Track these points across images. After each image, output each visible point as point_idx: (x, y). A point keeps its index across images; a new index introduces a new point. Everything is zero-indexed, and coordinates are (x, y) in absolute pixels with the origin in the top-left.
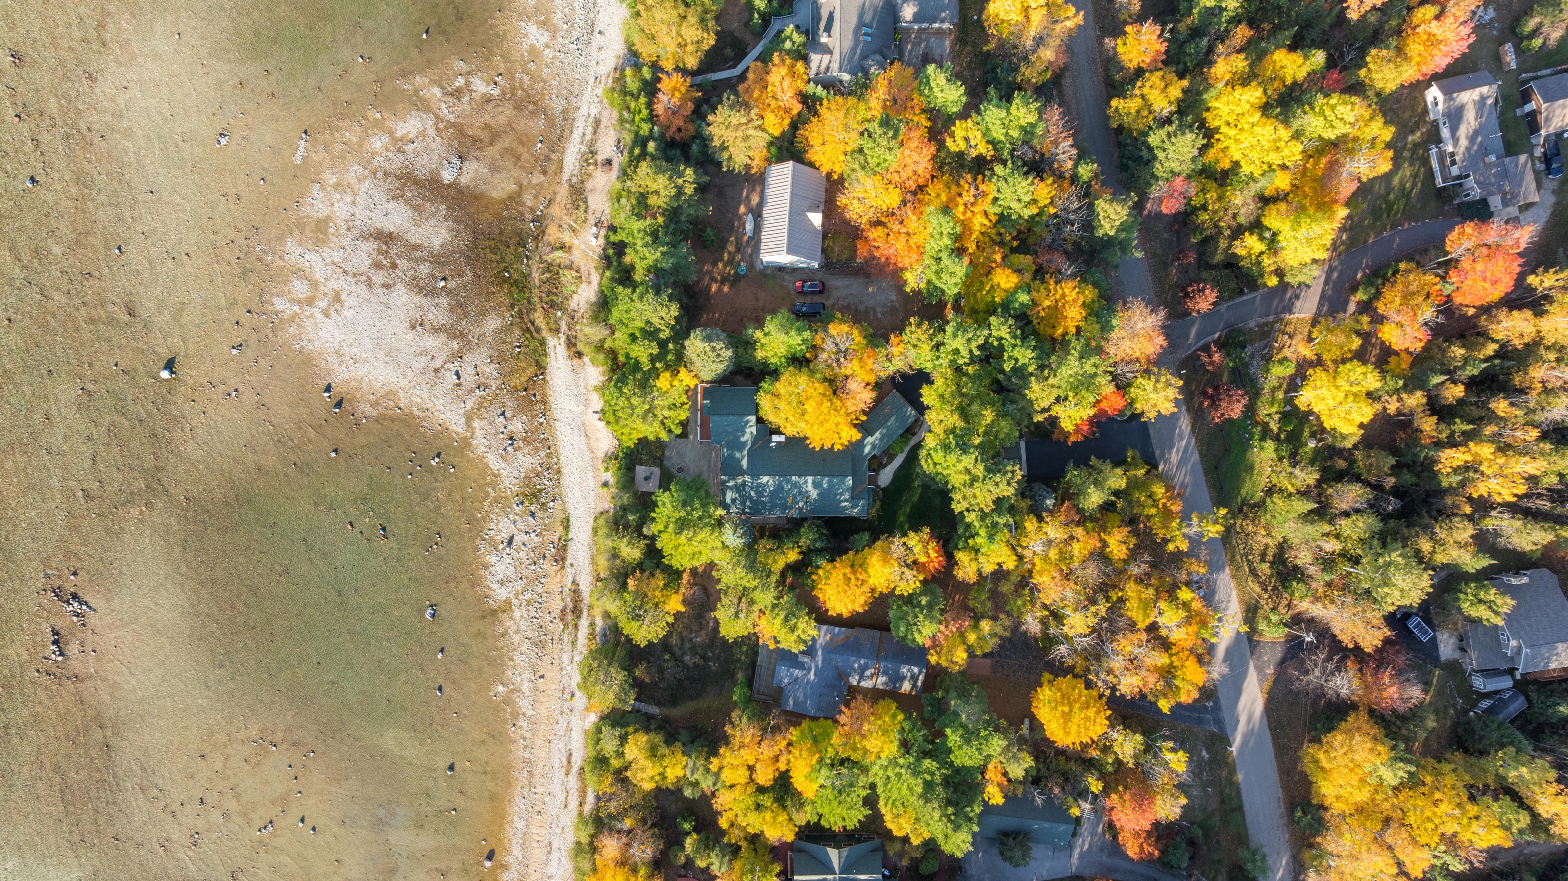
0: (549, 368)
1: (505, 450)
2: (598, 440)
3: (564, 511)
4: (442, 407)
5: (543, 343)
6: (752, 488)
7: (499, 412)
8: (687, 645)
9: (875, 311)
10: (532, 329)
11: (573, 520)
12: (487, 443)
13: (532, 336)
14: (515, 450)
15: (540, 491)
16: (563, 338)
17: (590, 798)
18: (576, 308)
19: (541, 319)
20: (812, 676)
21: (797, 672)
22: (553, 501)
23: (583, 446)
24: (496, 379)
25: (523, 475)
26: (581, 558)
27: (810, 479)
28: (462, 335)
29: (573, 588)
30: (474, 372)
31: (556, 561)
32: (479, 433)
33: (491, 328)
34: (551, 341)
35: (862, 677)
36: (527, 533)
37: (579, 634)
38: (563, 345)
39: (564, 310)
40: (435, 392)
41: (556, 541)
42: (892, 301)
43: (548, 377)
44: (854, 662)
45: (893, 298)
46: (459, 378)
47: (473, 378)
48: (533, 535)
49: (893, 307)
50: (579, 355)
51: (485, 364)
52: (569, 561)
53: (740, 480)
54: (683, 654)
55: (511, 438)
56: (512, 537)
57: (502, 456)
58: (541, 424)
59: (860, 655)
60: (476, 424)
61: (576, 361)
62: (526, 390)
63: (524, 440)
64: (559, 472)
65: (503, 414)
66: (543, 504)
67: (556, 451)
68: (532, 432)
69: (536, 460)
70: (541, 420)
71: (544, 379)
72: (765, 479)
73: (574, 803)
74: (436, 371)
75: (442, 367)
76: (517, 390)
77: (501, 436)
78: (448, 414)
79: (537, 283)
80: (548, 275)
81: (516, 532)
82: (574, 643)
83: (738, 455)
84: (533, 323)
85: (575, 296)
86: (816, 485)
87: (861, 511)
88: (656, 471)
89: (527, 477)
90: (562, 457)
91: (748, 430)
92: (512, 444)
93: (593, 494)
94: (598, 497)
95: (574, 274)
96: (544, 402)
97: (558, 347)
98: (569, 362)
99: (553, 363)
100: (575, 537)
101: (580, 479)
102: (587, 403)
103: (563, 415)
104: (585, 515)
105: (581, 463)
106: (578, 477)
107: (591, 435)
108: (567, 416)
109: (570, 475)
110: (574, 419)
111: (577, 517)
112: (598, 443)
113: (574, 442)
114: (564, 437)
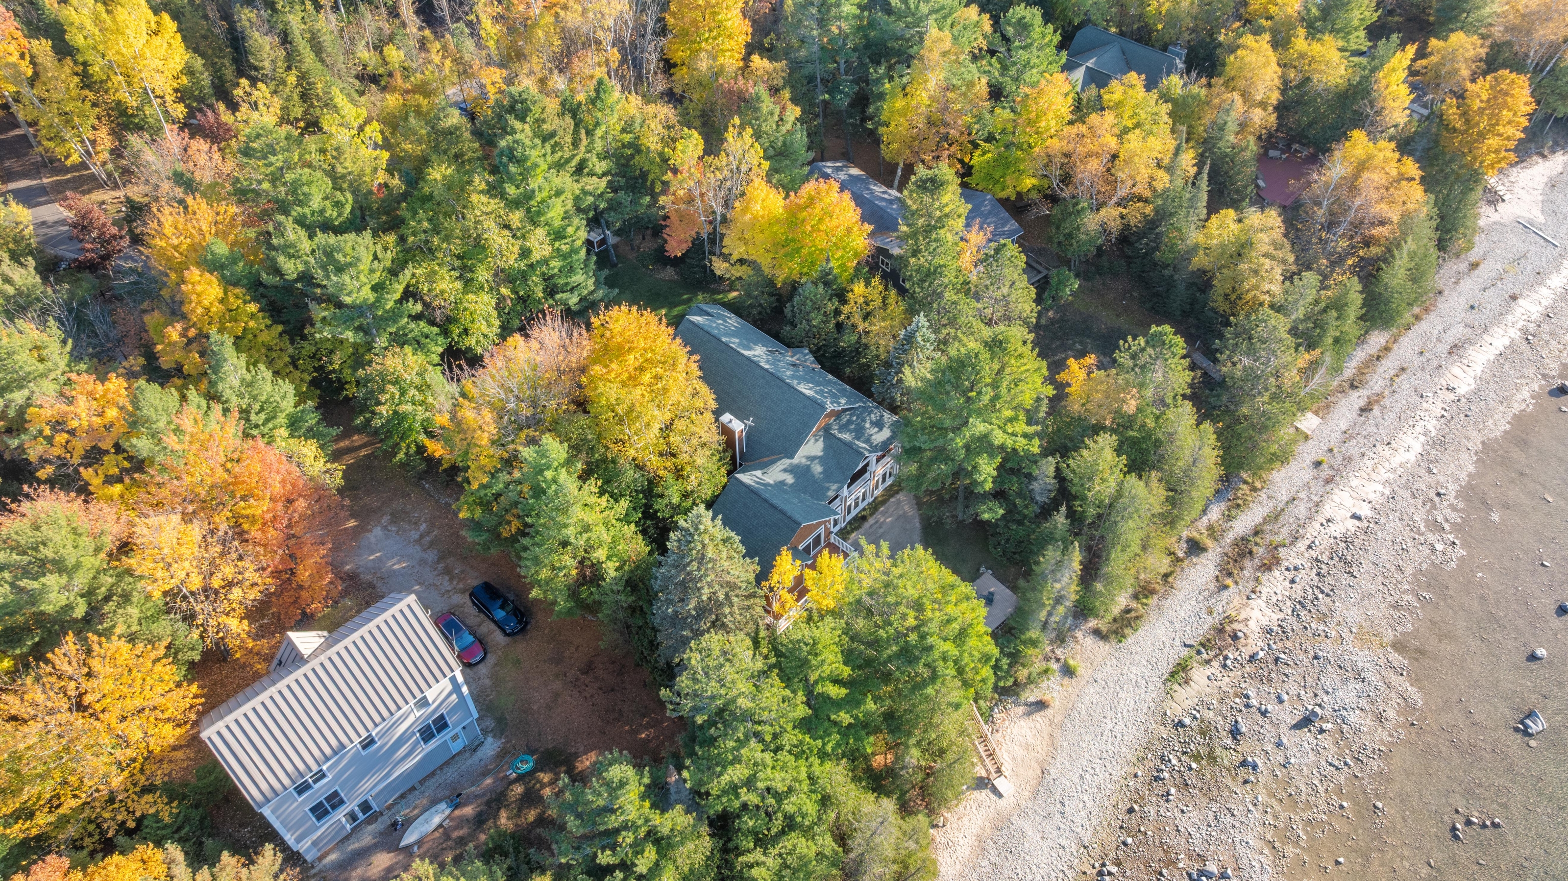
1: (1223, 874)
2: (1027, 747)
3: (1169, 694)
9: (422, 536)
11: (1165, 669)
14: (1202, 858)
15: (1196, 756)
17: (1360, 355)
22: (1182, 723)
25: (1215, 805)
26: (1187, 606)
29: (1229, 581)
31: (1235, 637)
36: (1264, 714)
37: (1258, 519)
41: (1215, 663)
42: (385, 528)
45: (378, 531)
48: (1254, 702)
49: (393, 522)
52: (1210, 621)
53: (846, 437)
56: (1298, 726)
57: (1236, 868)
58: (1118, 863)
63: (1172, 863)
64: (1140, 758)
66: (1203, 731)
67: (1121, 795)
68: (1146, 862)
69: (1171, 811)
70: (1112, 867)
73: (1389, 365)
81: (1284, 728)
82: (1275, 517)
83: (817, 469)
89: (1208, 796)
90: (1118, 776)
92: (1202, 872)
93: (1101, 675)
94: (1094, 664)
100: (1177, 643)
101: (1109, 714)
102: (1001, 824)
103: (1064, 842)
104: (1137, 657)
105: (1087, 738)
106: (1108, 721)
107: (1034, 764)
108: (1056, 833)
109: (1119, 735)
110: (1048, 816)
111: (1153, 665)
112: (1031, 740)
113: (1076, 779)
114: (1089, 804)
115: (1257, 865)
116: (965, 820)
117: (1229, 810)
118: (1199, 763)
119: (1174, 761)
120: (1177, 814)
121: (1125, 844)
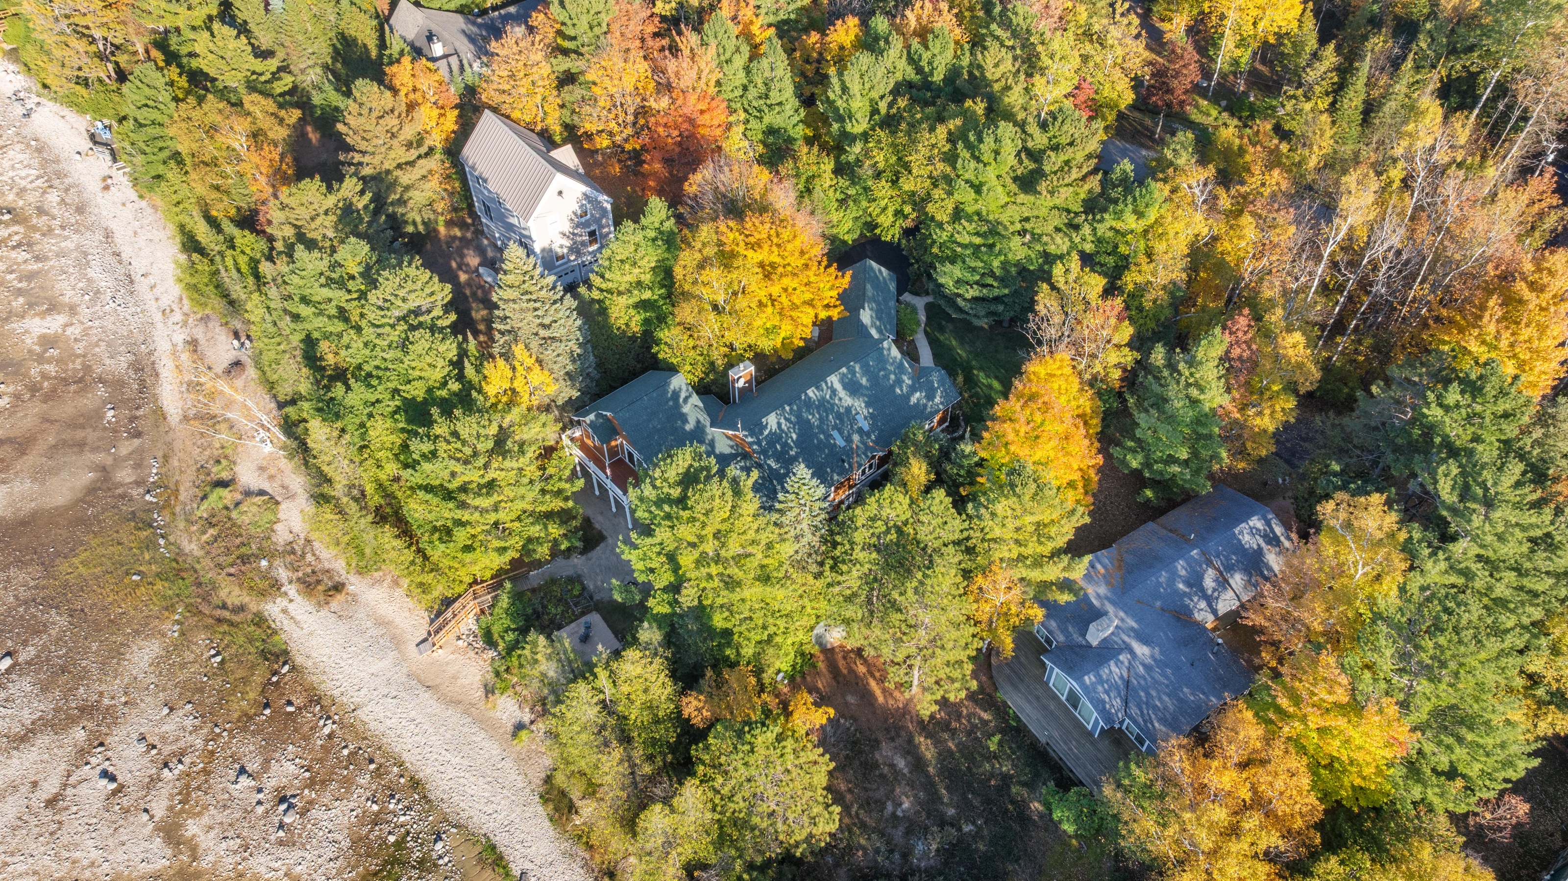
0: (293, 648)
1: (281, 826)
2: (455, 677)
3: (468, 835)
4: (95, 854)
5: (260, 620)
6: (764, 452)
7: (232, 774)
8: (898, 834)
10: (226, 614)
11: (501, 840)
12: (234, 844)
13: (231, 624)
14: (304, 813)
15: (400, 844)
16: (292, 590)
18: (290, 538)
19: (236, 591)
20: (1141, 650)
21: (1114, 671)
22: (439, 838)
23: (435, 707)
24: (196, 729)
25: (346, 844)
27: (834, 380)
28: (87, 710)
30: (142, 748)
32: (206, 841)
33: (144, 664)
34: (273, 609)
35: (1210, 601)
38: (299, 599)
39: (271, 555)
40: (65, 839)
43: (299, 660)
44: (1171, 581)
46: (112, 778)
47: (145, 761)
50: (338, 588)
51: (162, 721)
54: (906, 855)
55: (283, 800)
57: (281, 843)
58: (330, 736)
59: (1167, 562)
60: (192, 828)
61: (336, 603)
62: (267, 705)
63: (311, 784)
64: (416, 784)
65: (242, 771)
66: (422, 862)
67: (387, 755)
68: (320, 761)
69: (357, 798)
70: (327, 731)
71: (293, 668)
72: (772, 421)
74: (51, 803)
75: (65, 786)
76: (250, 718)
77: (260, 810)
78: (119, 856)
79: (198, 553)
80: (212, 532)
84: (224, 606)
85: (278, 527)
86: (853, 388)
87: (945, 395)
88: (595, 618)
89: (357, 841)
90: (405, 756)
91: (686, 409)
92: (291, 806)
93: (508, 764)
94: (520, 760)
95: (258, 500)
96: (315, 699)
97: (291, 607)
98: (324, 612)
99: (296, 634)
100: (528, 866)
101: (466, 762)
102: (397, 642)
103: (364, 691)
104: (518, 810)
105: (448, 736)
106: (458, 760)
107: (438, 681)
108: (373, 686)
109: (442, 769)
110: (389, 683)
111: (507, 827)
112: (459, 682)
113: (413, 714)
114: (388, 723)
115: (276, 865)
116: (407, 614)
117: (337, 858)
118: (393, 845)
119: (402, 819)
120: (352, 805)
121: (346, 747)
